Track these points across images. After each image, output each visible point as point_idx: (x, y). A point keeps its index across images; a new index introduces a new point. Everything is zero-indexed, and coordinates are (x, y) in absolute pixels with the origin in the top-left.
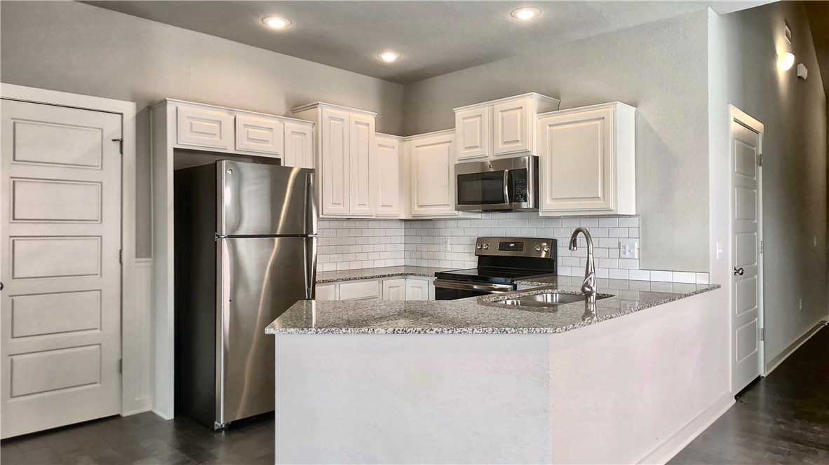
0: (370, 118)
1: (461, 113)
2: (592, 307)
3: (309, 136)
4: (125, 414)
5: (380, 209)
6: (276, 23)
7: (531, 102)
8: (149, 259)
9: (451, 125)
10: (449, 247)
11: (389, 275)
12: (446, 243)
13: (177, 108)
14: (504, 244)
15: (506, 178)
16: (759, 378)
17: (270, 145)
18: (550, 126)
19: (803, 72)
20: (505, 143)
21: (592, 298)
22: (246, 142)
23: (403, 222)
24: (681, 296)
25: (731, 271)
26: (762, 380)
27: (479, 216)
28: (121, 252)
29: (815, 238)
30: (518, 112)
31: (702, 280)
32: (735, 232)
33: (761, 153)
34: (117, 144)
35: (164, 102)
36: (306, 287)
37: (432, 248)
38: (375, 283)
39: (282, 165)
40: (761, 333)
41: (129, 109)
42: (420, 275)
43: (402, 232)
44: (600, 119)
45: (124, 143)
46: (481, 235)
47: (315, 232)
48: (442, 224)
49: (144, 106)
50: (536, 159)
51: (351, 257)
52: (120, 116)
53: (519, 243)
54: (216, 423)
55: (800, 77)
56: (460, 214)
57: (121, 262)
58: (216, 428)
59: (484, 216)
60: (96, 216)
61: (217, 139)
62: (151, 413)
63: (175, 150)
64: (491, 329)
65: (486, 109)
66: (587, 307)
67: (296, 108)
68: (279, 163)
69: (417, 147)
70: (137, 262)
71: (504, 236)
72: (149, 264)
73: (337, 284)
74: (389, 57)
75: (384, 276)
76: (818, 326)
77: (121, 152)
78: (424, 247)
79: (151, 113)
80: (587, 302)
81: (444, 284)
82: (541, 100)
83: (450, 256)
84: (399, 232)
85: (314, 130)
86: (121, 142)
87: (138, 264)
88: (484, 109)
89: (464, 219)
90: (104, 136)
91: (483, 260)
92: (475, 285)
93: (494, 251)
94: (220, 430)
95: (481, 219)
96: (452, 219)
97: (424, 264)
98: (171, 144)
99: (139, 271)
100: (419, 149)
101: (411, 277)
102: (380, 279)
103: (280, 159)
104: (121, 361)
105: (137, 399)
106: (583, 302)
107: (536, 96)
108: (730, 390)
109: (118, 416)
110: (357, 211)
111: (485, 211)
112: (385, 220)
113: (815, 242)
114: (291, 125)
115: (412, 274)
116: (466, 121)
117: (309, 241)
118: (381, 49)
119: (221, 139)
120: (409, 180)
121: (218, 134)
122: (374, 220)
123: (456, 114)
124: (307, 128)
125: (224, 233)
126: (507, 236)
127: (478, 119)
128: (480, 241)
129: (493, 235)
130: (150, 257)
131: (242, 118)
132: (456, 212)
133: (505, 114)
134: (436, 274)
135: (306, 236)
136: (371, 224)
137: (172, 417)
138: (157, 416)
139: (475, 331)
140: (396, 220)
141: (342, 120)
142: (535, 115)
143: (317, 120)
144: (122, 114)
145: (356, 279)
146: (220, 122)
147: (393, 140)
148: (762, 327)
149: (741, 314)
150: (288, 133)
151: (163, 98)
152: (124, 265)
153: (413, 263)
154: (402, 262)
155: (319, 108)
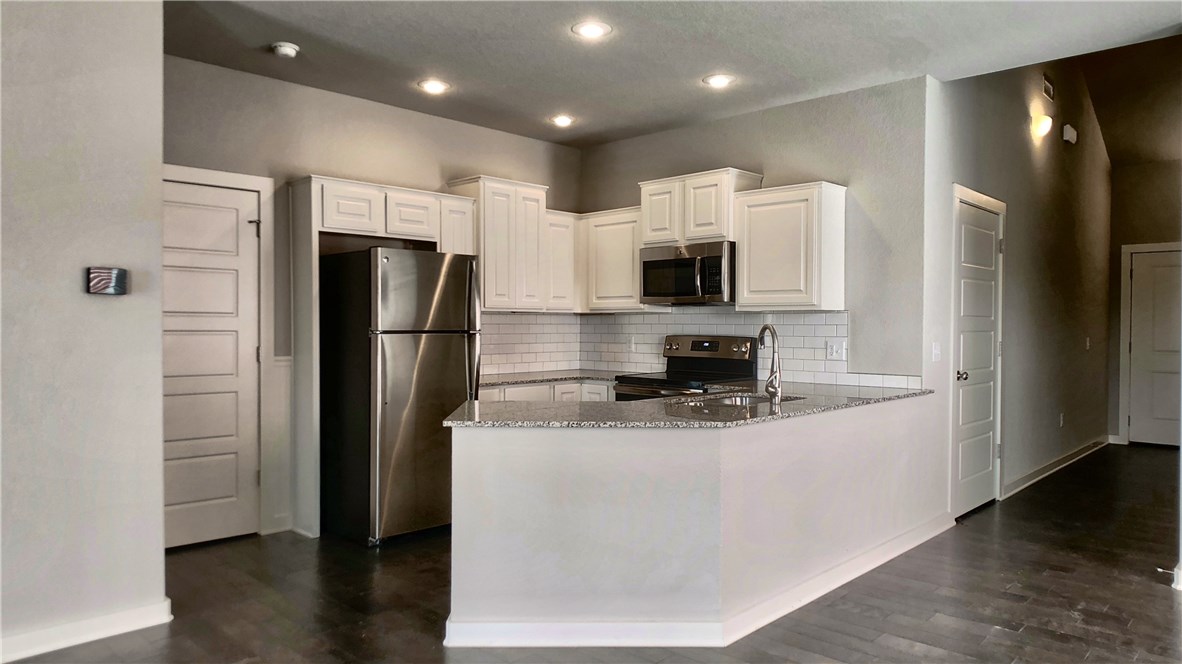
0: (540, 193)
1: (647, 188)
2: (777, 409)
3: (469, 215)
4: (263, 532)
5: (551, 301)
6: (434, 87)
7: (728, 178)
8: (289, 358)
9: (636, 202)
10: (633, 346)
11: (561, 379)
12: (630, 342)
13: (322, 186)
14: (697, 344)
15: (698, 265)
16: (993, 502)
17: (425, 227)
18: (749, 207)
19: (1070, 134)
20: (698, 225)
21: (777, 400)
22: (398, 224)
23: (579, 318)
24: (868, 402)
25: (953, 376)
26: (997, 505)
27: (669, 310)
28: (258, 349)
29: (1088, 339)
30: (713, 189)
31: (914, 384)
32: (960, 331)
33: (1001, 237)
34: (253, 227)
35: (307, 180)
36: (468, 391)
37: (613, 347)
38: (545, 388)
39: (438, 251)
40: (997, 449)
41: (266, 186)
42: (598, 379)
43: (577, 329)
44: (803, 200)
45: (262, 226)
46: (671, 332)
47: (478, 327)
48: (626, 319)
49: (282, 182)
50: (733, 245)
51: (517, 358)
52: (256, 194)
53: (715, 342)
54: (370, 538)
55: (1067, 142)
56: (646, 308)
57: (258, 360)
58: (370, 544)
59: (674, 310)
60: (230, 308)
61: (367, 220)
62: (292, 533)
63: (321, 233)
64: (662, 423)
65: (677, 184)
66: (771, 407)
67: (454, 181)
68: (435, 250)
69: (596, 226)
70: (277, 361)
71: (697, 333)
72: (289, 363)
73: (502, 387)
74: (563, 121)
75: (556, 380)
76: (1089, 448)
77: (258, 236)
78: (604, 347)
79: (290, 191)
80: (771, 403)
81: (625, 390)
82: (739, 176)
83: (635, 357)
84: (574, 328)
85: (475, 207)
86: (258, 223)
87: (278, 364)
88: (674, 184)
89: (652, 313)
90: (240, 218)
91: (673, 362)
92: (663, 389)
93: (686, 352)
94: (375, 546)
95: (671, 313)
96: (637, 314)
97: (603, 367)
98: (316, 227)
99: (279, 370)
100: (598, 228)
101: (587, 381)
102: (552, 384)
103: (435, 243)
104: (259, 472)
105: (276, 516)
106: (769, 404)
107: (733, 172)
108: (949, 510)
109: (255, 535)
110: (522, 303)
111: (674, 305)
112: (557, 314)
113: (1088, 344)
114: (450, 202)
115: (588, 378)
116: (654, 198)
117: (472, 338)
118: (554, 113)
119: (370, 219)
120: (586, 266)
121: (367, 215)
122: (544, 314)
123: (643, 190)
124: (466, 205)
125: (380, 329)
126: (701, 333)
127: (667, 196)
128: (670, 340)
129: (686, 333)
130: (289, 354)
131: (395, 196)
132: (642, 306)
133: (698, 191)
134: (617, 378)
135: (468, 332)
136: (540, 319)
137: (317, 534)
138: (300, 535)
139: (648, 425)
140: (570, 314)
141: (508, 196)
142: (732, 195)
143: (478, 195)
144: (258, 192)
145: (522, 382)
146: (370, 201)
147: (567, 218)
148: (999, 442)
149: (967, 426)
150: (445, 212)
151: (305, 175)
152: (262, 364)
153: (589, 366)
154: (577, 365)
155: (481, 183)
